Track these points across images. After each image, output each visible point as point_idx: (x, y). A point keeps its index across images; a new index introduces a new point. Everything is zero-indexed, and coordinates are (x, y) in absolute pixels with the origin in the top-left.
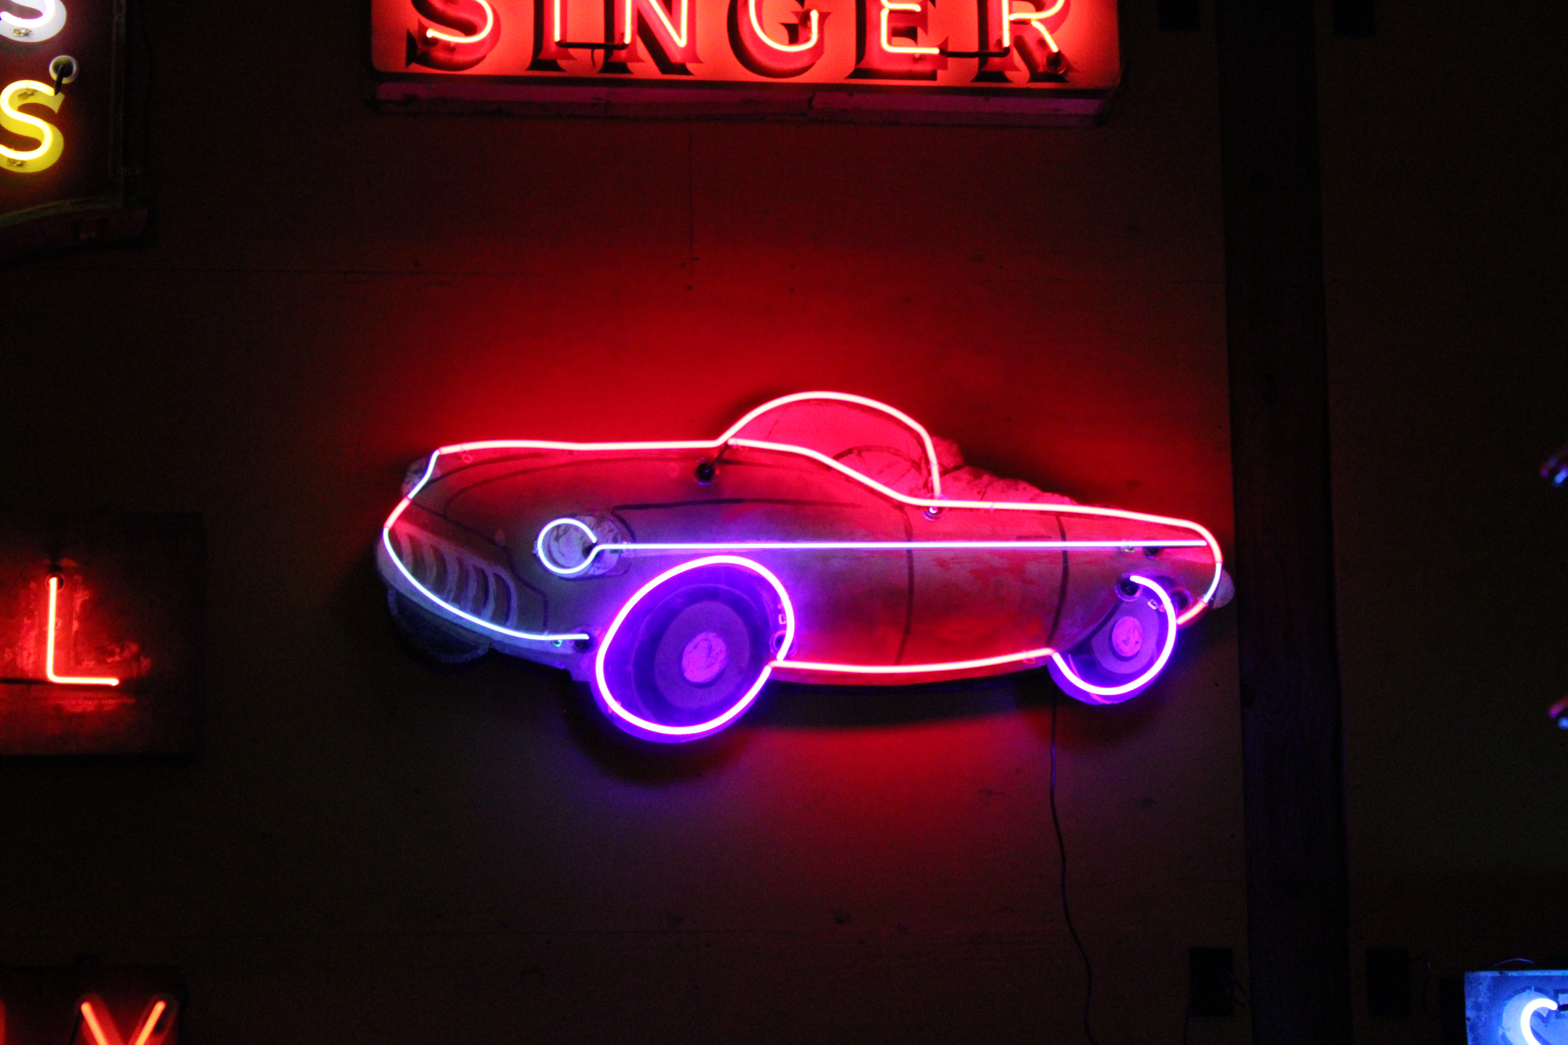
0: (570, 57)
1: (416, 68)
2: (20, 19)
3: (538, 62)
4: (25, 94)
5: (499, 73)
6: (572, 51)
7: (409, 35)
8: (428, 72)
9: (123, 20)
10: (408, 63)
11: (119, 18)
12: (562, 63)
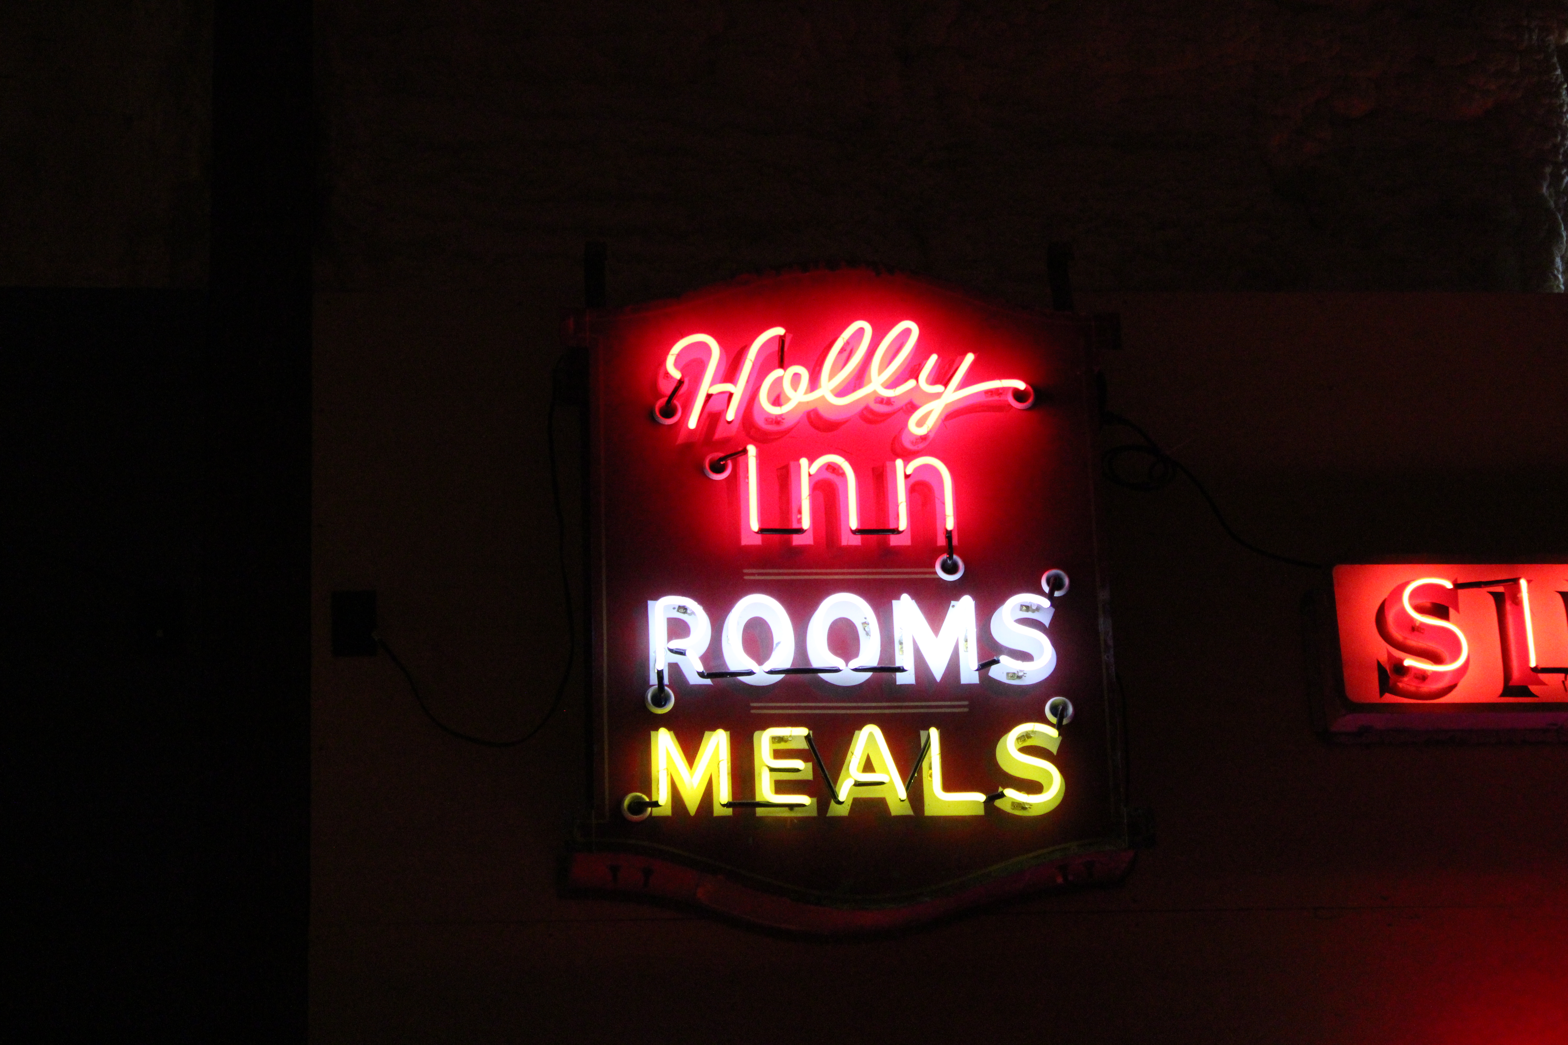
0: (1542, 683)
1: (1389, 698)
2: (1019, 662)
3: (1509, 689)
4: (1027, 736)
5: (1468, 701)
6: (1543, 677)
7: (1380, 668)
8: (1399, 701)
9: (1112, 660)
10: (1382, 694)
11: (1108, 657)
12: (1533, 688)
